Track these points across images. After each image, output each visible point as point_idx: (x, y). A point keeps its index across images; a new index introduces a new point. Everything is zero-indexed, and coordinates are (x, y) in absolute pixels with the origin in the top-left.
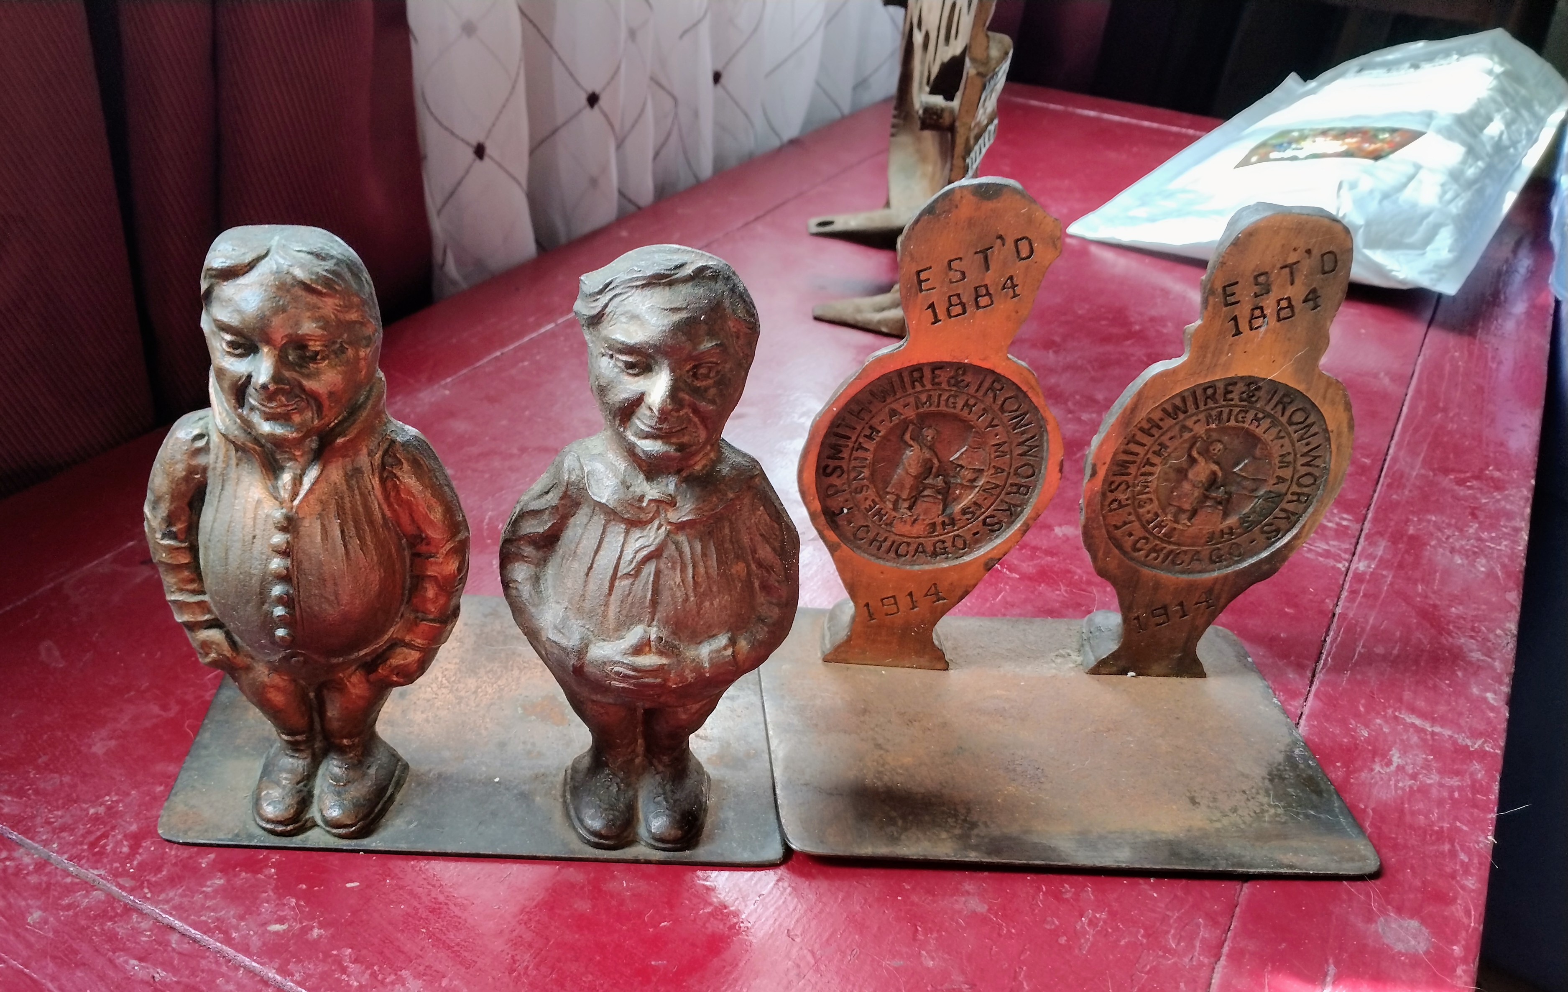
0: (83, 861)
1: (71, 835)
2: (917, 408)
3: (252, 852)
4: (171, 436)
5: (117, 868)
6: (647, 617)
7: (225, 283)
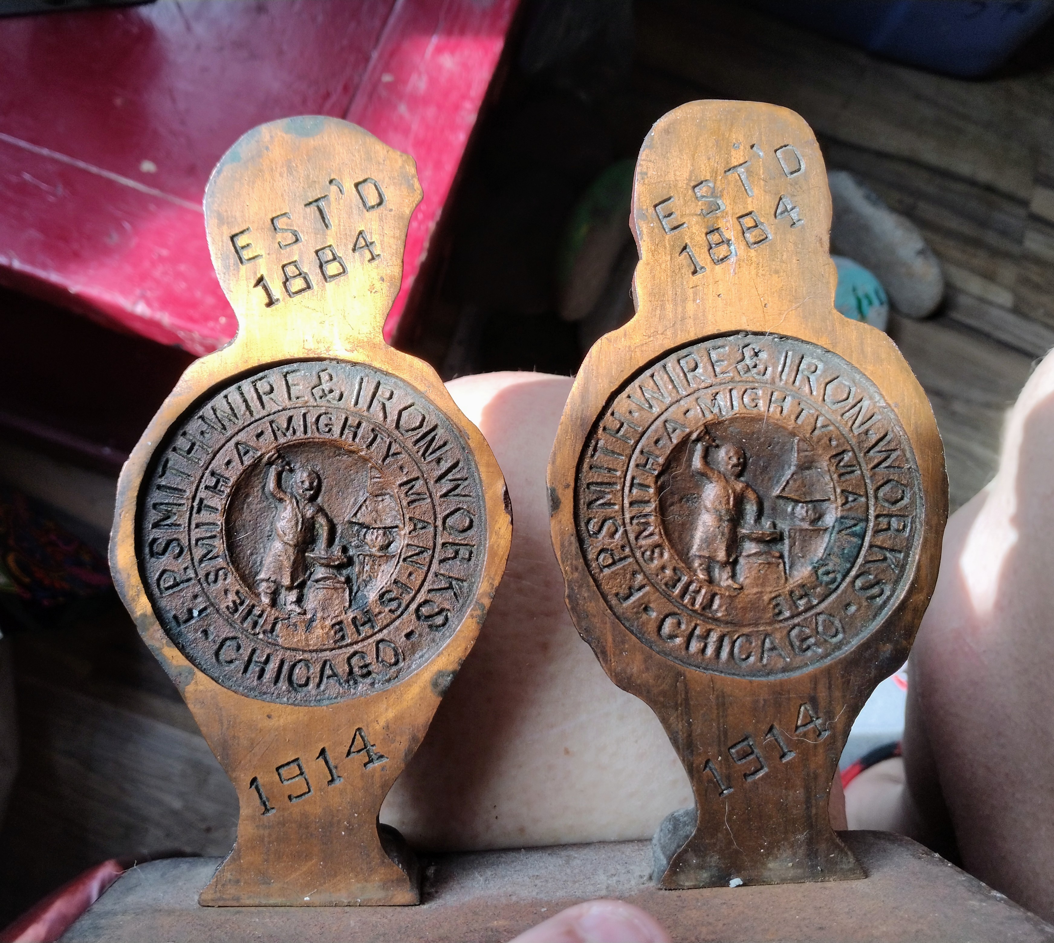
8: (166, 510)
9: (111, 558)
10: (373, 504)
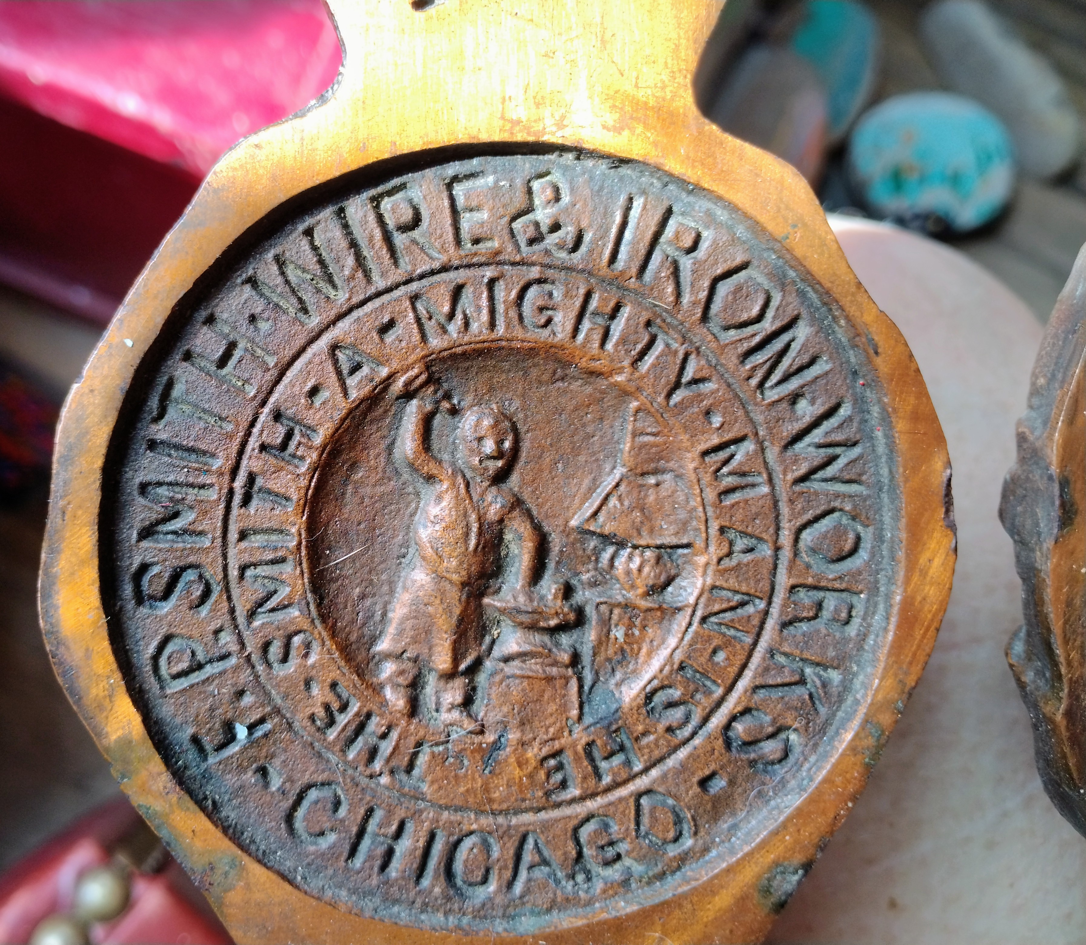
8: (171, 499)
9: (46, 612)
10: (635, 494)
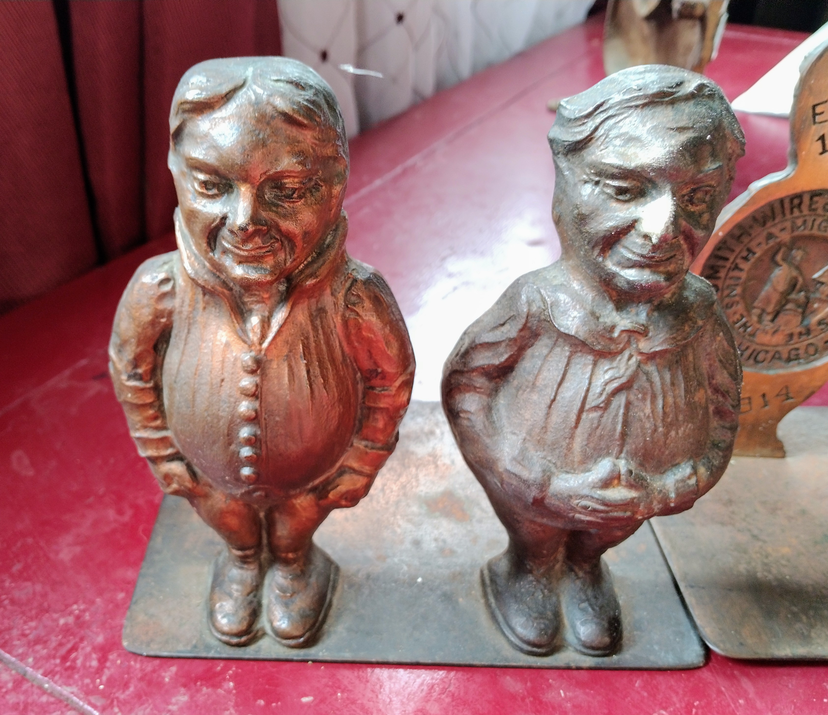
0: (57, 677)
1: (44, 648)
2: (793, 231)
3: (210, 663)
4: (137, 280)
5: (87, 685)
6: (616, 449)
7: (200, 118)
